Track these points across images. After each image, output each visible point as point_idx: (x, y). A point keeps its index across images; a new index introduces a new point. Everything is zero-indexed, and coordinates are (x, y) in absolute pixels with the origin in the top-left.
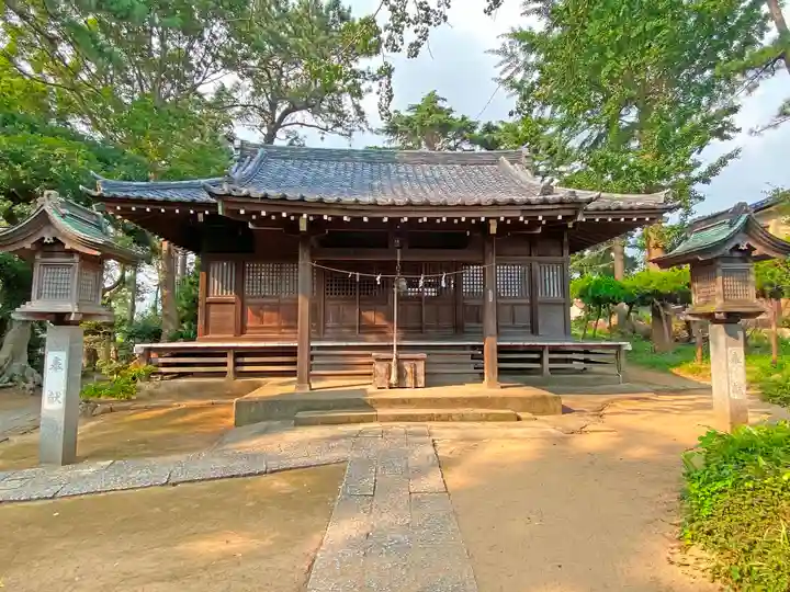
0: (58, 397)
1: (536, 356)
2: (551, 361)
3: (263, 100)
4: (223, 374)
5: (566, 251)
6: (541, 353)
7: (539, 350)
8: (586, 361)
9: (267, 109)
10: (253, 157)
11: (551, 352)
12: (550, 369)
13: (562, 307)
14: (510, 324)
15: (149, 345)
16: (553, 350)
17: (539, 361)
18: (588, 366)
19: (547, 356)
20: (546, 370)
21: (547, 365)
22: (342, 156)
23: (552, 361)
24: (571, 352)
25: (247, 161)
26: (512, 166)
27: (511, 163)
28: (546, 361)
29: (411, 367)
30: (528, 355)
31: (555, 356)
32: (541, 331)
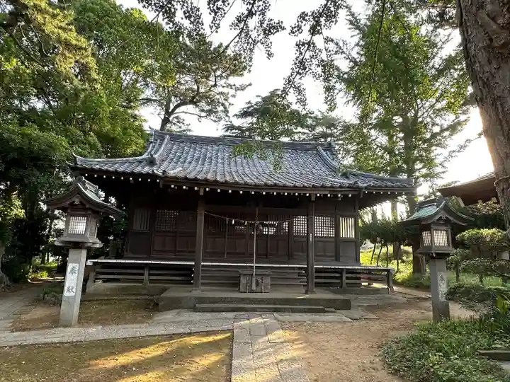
0: (72, 289)
1: (337, 275)
2: (347, 278)
4: (142, 281)
5: (357, 207)
6: (341, 273)
7: (340, 271)
8: (368, 279)
10: (162, 141)
11: (347, 273)
12: (347, 284)
13: (354, 244)
14: (323, 254)
15: (95, 260)
16: (349, 271)
17: (340, 278)
19: (345, 275)
20: (344, 285)
21: (345, 281)
24: (359, 273)
25: (158, 143)
26: (324, 153)
27: (325, 151)
28: (344, 278)
29: (262, 279)
30: (333, 275)
31: (350, 275)
32: (341, 259)
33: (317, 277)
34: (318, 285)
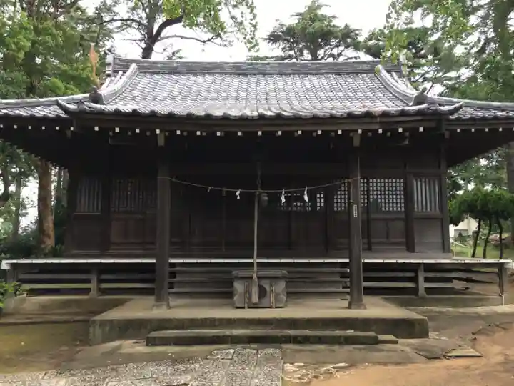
1: (412, 275)
3: (142, 14)
4: (87, 291)
5: (443, 165)
6: (416, 272)
7: (414, 268)
8: (468, 280)
9: (145, 22)
10: (124, 72)
11: (426, 271)
12: (426, 289)
13: (439, 223)
14: (384, 240)
15: (15, 261)
16: (429, 268)
17: (415, 280)
18: (469, 285)
19: (422, 275)
20: (422, 291)
21: (423, 285)
22: (213, 69)
23: (427, 280)
25: (118, 77)
26: (388, 76)
27: (389, 72)
28: (421, 279)
29: (271, 286)
30: (401, 274)
31: (431, 275)
32: (417, 249)
33: (366, 279)
34: (369, 291)
